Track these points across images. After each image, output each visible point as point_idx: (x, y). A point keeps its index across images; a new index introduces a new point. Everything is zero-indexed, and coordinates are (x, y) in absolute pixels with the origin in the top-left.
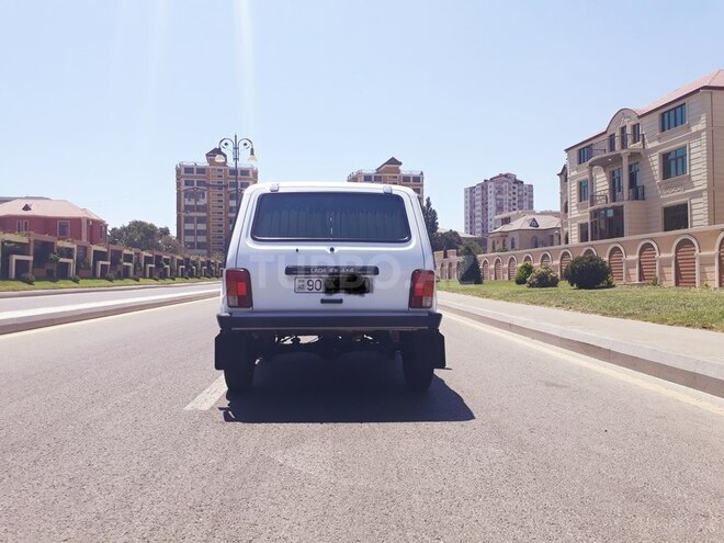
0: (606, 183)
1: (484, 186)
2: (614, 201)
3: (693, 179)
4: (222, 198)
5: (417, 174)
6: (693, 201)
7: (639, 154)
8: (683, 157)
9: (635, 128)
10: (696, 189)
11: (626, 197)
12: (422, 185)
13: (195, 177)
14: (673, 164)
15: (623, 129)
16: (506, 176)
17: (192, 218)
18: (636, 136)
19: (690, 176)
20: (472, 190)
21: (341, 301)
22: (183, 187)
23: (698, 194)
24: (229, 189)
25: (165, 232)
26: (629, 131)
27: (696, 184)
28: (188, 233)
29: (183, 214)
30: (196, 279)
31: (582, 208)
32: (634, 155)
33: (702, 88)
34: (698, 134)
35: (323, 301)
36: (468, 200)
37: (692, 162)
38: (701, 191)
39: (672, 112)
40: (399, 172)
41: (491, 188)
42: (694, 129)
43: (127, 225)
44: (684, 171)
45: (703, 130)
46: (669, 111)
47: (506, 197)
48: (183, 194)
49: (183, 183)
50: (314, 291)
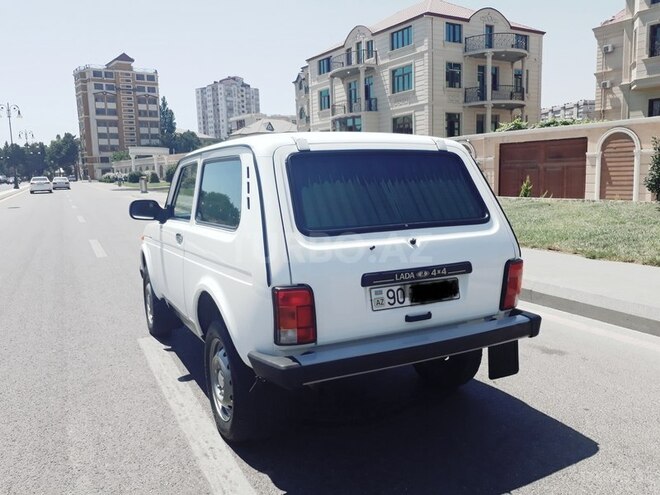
0: (344, 94)
1: (214, 87)
2: (351, 111)
3: (417, 94)
5: (151, 71)
6: (417, 114)
7: (373, 68)
8: (409, 74)
9: (369, 44)
10: (420, 103)
11: (363, 108)
12: (157, 84)
14: (401, 79)
15: (358, 45)
16: (234, 79)
18: (370, 52)
19: (414, 92)
20: (203, 90)
21: (428, 316)
23: (421, 108)
26: (363, 46)
27: (419, 98)
31: (323, 117)
32: (369, 70)
33: (425, 14)
34: (422, 55)
35: (408, 319)
36: (200, 100)
37: (417, 79)
38: (423, 105)
39: (400, 33)
40: (131, 69)
41: (221, 89)
42: (419, 50)
44: (409, 87)
45: (425, 52)
46: (397, 32)
47: (236, 99)
50: (397, 305)
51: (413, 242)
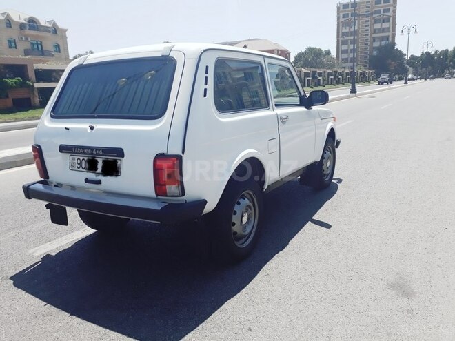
4: (368, 23)
13: (350, 10)
17: (347, 41)
21: (99, 182)
22: (341, 20)
24: (374, 16)
25: (328, 53)
28: (344, 52)
29: (341, 39)
30: (341, 85)
35: (87, 181)
43: (303, 51)
48: (341, 25)
49: (341, 16)
50: (81, 169)
51: (92, 128)
